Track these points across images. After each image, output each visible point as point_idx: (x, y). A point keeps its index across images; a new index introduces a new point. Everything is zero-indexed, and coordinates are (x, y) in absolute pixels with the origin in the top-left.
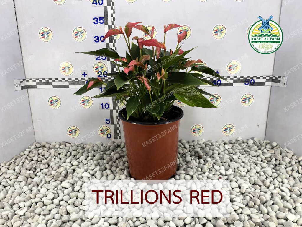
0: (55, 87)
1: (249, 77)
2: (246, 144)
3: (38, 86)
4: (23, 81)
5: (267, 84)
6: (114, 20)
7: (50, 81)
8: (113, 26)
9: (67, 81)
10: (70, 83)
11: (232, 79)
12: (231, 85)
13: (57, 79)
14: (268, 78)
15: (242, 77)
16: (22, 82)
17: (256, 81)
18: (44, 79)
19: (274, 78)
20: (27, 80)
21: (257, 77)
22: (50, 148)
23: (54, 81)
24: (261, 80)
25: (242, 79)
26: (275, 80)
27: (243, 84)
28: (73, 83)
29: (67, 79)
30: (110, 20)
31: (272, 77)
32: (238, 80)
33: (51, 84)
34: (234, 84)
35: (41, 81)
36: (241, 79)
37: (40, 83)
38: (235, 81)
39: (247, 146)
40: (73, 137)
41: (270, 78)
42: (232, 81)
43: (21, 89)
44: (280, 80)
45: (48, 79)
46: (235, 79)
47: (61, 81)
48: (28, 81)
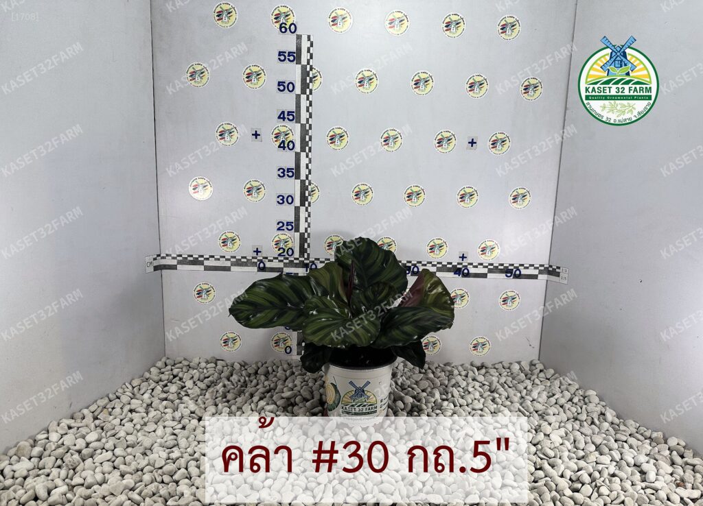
0: (207, 268)
1: (513, 265)
2: (508, 370)
3: (179, 267)
4: (158, 258)
5: (540, 277)
6: (310, 173)
7: (200, 259)
8: (307, 181)
9: (227, 260)
10: (233, 264)
11: (486, 267)
12: (484, 276)
13: (213, 257)
14: (542, 268)
15: (502, 265)
16: (155, 259)
17: (524, 272)
18: (192, 256)
19: (551, 269)
20: (162, 255)
21: (525, 266)
22: (190, 367)
23: (207, 259)
24: (532, 271)
25: (502, 267)
26: (552, 271)
27: (503, 275)
28: (239, 263)
29: (229, 257)
30: (304, 172)
31: (548, 266)
32: (495, 270)
33: (201, 263)
34: (489, 275)
35: (186, 258)
36: (500, 267)
37: (184, 262)
38: (490, 271)
39: (509, 374)
40: (230, 349)
41: (545, 268)
42: (485, 271)
43: (153, 270)
44: (559, 273)
45: (197, 256)
46: (492, 267)
47: (219, 260)
48: (163, 258)
